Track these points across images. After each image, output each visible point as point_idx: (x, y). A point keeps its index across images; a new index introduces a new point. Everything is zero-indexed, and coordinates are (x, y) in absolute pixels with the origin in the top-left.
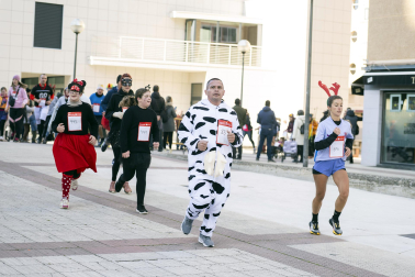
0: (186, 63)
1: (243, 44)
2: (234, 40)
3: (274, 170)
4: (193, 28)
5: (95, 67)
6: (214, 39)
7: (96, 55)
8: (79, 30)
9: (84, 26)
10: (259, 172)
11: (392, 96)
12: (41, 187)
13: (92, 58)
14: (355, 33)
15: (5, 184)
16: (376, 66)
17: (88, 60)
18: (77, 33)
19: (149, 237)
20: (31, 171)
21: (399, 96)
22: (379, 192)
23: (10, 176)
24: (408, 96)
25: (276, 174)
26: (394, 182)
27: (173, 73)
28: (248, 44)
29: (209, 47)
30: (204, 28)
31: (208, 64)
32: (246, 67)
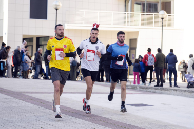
0: (126, 26)
1: (162, 13)
2: (156, 11)
3: (184, 93)
4: (130, 4)
5: (69, 30)
6: (143, 10)
7: (69, 23)
8: (58, 7)
9: (61, 4)
10: (174, 95)
12: (36, 107)
13: (66, 25)
15: (14, 105)
18: (57, 9)
20: (30, 97)
23: (17, 100)
25: (185, 96)
28: (166, 13)
29: (140, 15)
30: (137, 4)
31: (140, 27)
32: (164, 28)
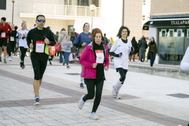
0: (66, 16)
1: (92, 7)
2: (88, 5)
5: (22, 18)
6: (78, 4)
7: (22, 12)
11: (162, 30)
13: (21, 14)
14: (144, 1)
16: (155, 16)
17: (19, 15)
18: (13, 2)
19: (49, 98)
21: (165, 30)
22: (156, 75)
24: (170, 30)
26: (163, 70)
27: (60, 20)
28: (95, 6)
29: (76, 8)
31: (76, 16)
32: (93, 17)
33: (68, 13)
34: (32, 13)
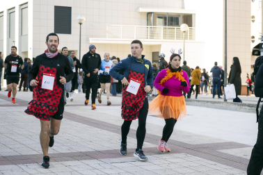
0: (149, 40)
1: (184, 27)
2: (178, 24)
3: (206, 104)
4: (152, 18)
6: (165, 24)
7: (92, 37)
8: (82, 22)
9: (84, 19)
10: (196, 105)
13: (90, 39)
14: (253, 17)
17: (88, 40)
18: (81, 24)
25: (208, 107)
28: (187, 26)
29: (162, 29)
30: (159, 17)
31: (162, 40)
32: (186, 41)
33: (152, 36)
34: (105, 37)
